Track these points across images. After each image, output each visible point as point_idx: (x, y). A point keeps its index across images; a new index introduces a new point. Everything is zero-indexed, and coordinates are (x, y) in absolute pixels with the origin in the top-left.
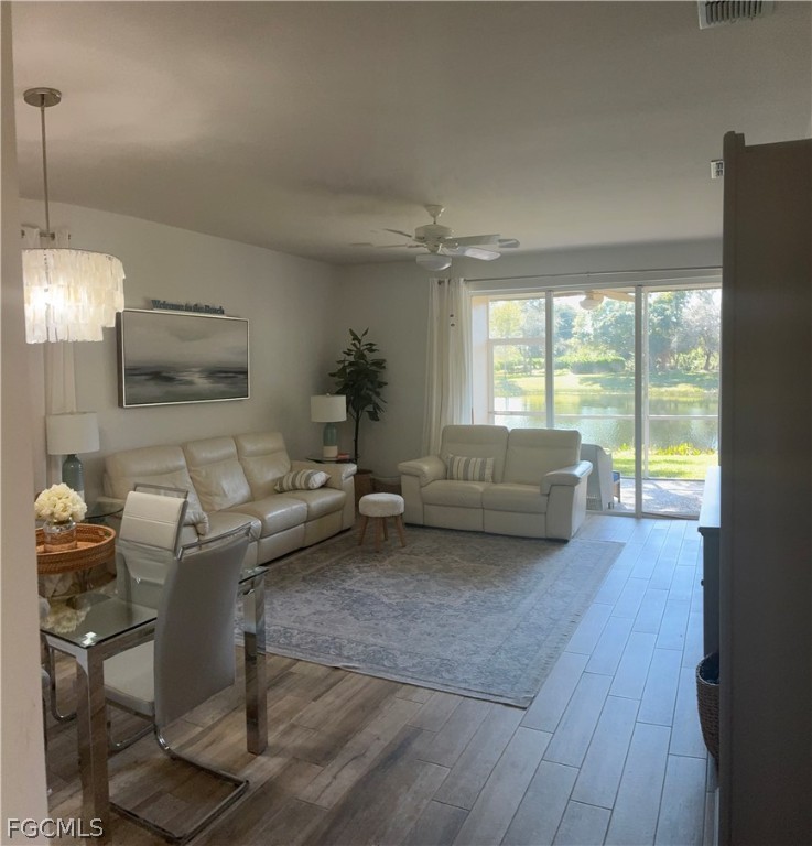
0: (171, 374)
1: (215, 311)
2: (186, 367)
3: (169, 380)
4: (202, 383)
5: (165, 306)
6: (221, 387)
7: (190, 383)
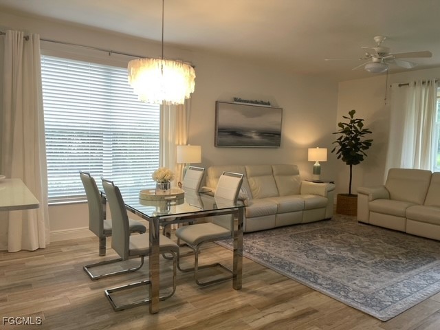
0: (241, 133)
1: (266, 104)
2: (248, 130)
3: (240, 135)
4: (256, 138)
5: (240, 101)
6: (266, 140)
7: (251, 137)
